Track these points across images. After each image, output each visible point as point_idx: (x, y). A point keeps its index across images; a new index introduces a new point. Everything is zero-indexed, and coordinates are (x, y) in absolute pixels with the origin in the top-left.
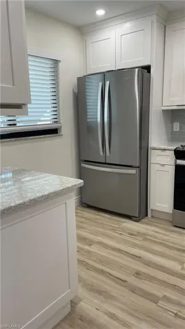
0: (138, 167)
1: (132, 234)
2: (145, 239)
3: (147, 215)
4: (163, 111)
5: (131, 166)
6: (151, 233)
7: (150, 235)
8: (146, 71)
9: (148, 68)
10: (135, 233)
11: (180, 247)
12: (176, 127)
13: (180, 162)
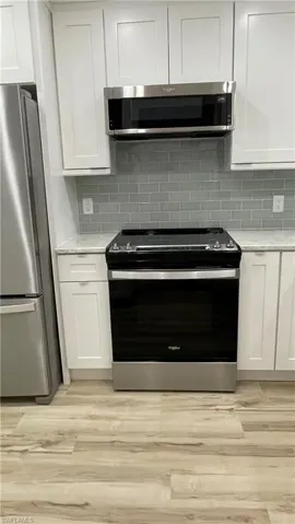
0: (37, 296)
1: (48, 444)
2: (79, 446)
3: (62, 381)
4: (66, 178)
5: (23, 296)
6: (85, 423)
7: (83, 432)
8: (29, 94)
9: (31, 89)
10: (52, 438)
11: (145, 440)
12: (88, 206)
13: (119, 275)
